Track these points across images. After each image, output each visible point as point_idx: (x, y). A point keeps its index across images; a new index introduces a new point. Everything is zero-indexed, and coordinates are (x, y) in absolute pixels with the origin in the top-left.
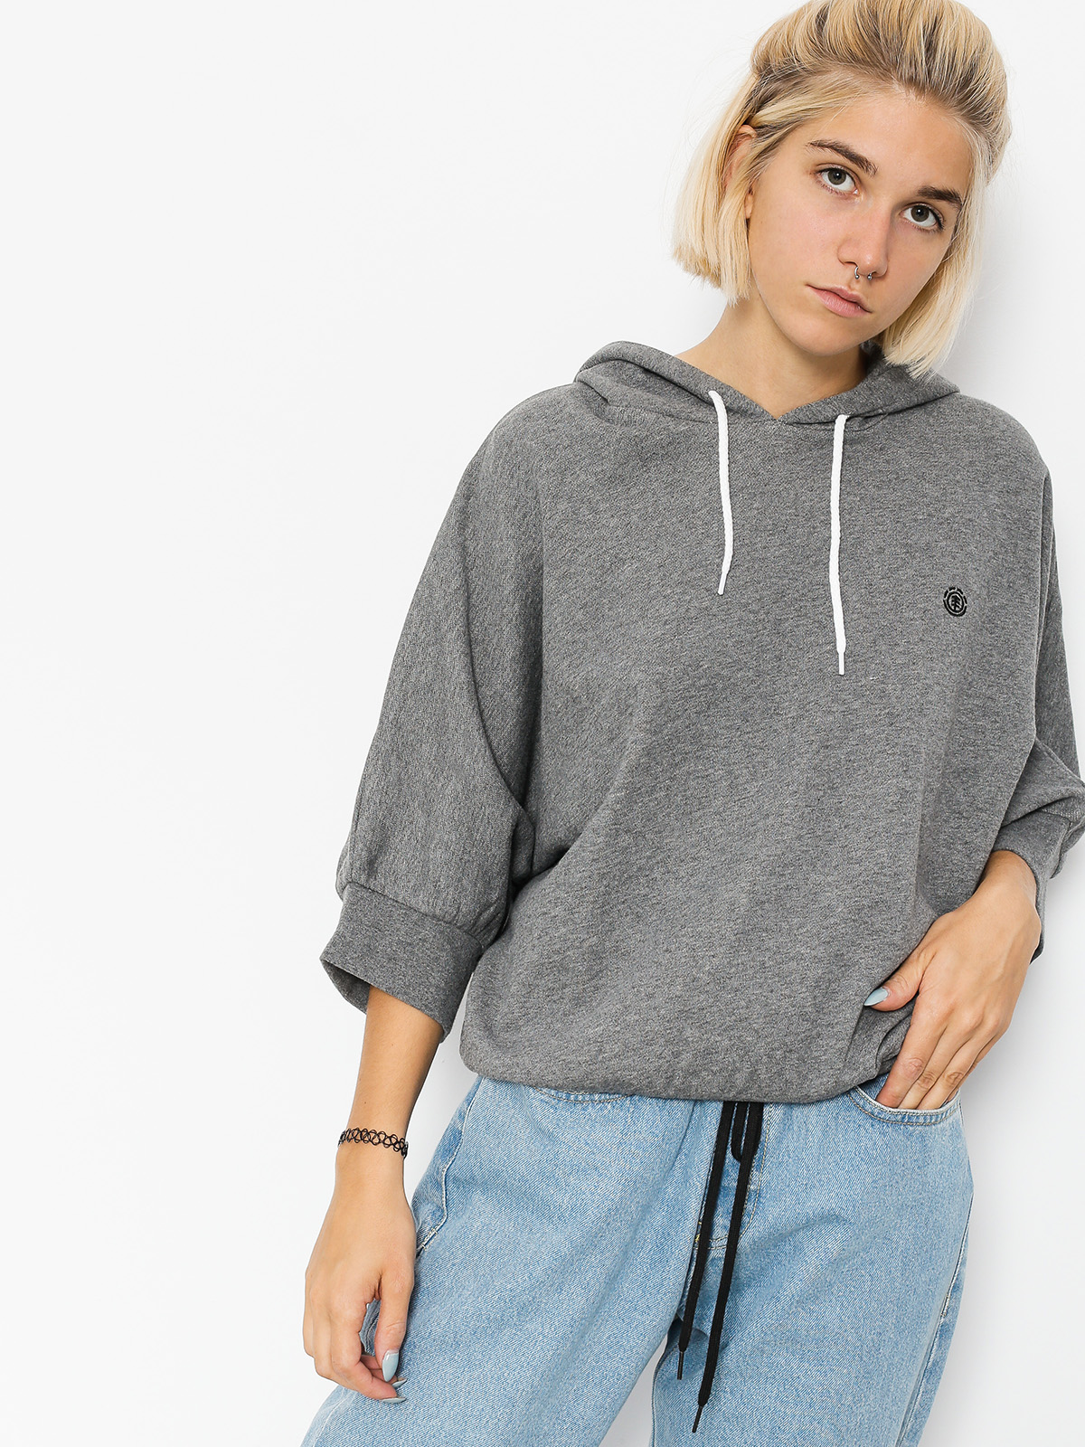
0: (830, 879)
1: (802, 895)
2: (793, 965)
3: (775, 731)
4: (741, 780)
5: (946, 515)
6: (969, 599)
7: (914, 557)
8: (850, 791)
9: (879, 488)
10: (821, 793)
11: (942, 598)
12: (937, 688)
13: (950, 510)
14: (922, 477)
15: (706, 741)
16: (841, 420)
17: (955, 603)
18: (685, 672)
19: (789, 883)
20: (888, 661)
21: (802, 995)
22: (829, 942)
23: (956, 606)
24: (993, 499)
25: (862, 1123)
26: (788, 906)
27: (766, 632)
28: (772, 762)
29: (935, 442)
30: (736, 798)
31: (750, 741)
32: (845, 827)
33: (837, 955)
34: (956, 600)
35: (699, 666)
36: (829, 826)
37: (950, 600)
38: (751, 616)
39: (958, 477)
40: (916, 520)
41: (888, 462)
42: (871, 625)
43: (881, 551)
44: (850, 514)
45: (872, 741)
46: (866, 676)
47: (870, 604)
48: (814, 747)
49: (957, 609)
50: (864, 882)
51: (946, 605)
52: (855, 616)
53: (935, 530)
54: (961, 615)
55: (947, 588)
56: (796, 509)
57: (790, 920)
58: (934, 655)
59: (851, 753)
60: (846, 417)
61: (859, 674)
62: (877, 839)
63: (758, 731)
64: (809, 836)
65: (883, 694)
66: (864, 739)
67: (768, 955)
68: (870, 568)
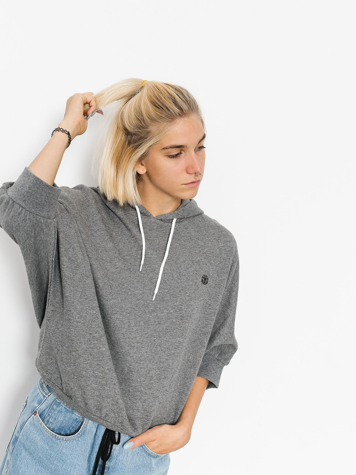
0: (154, 367)
1: (145, 371)
2: (138, 393)
3: (145, 312)
4: (131, 325)
5: (205, 251)
6: (209, 279)
7: (194, 265)
8: (165, 339)
9: (185, 241)
10: (156, 338)
11: (201, 279)
12: (196, 309)
13: (206, 249)
14: (198, 239)
15: (124, 310)
16: (175, 220)
17: (205, 280)
18: (119, 286)
19: (142, 366)
20: (184, 298)
21: (139, 404)
22: (150, 389)
23: (205, 281)
24: (221, 244)
25: (145, 456)
26: (141, 374)
27: (147, 281)
28: (142, 322)
29: (202, 227)
30: (130, 331)
31: (137, 313)
32: (161, 350)
33: (152, 393)
34: (205, 279)
35: (123, 285)
36: (156, 349)
37: (203, 279)
38: (142, 275)
39: (210, 238)
40: (195, 253)
41: (188, 233)
42: (179, 286)
43: (184, 261)
44: (175, 249)
45: (175, 324)
46: (176, 302)
47: (180, 279)
48: (156, 323)
49: (205, 282)
50: (163, 370)
51: (202, 281)
52: (175, 282)
53: (201, 256)
54: (206, 284)
55: (203, 275)
56: (159, 246)
57: (141, 378)
58: (197, 298)
59: (168, 326)
60: (176, 219)
61: (174, 301)
62: (170, 357)
63: (140, 311)
64: (150, 352)
65: (181, 309)
66: (172, 323)
67: (131, 388)
68: (180, 267)
